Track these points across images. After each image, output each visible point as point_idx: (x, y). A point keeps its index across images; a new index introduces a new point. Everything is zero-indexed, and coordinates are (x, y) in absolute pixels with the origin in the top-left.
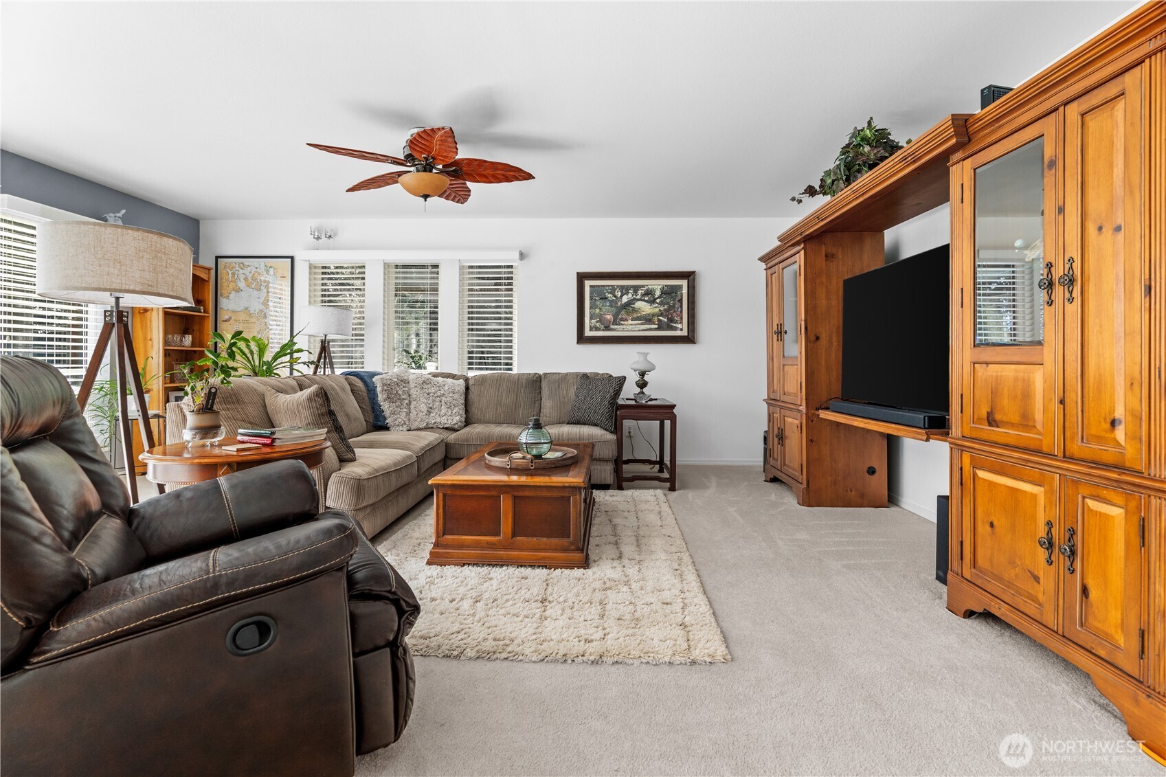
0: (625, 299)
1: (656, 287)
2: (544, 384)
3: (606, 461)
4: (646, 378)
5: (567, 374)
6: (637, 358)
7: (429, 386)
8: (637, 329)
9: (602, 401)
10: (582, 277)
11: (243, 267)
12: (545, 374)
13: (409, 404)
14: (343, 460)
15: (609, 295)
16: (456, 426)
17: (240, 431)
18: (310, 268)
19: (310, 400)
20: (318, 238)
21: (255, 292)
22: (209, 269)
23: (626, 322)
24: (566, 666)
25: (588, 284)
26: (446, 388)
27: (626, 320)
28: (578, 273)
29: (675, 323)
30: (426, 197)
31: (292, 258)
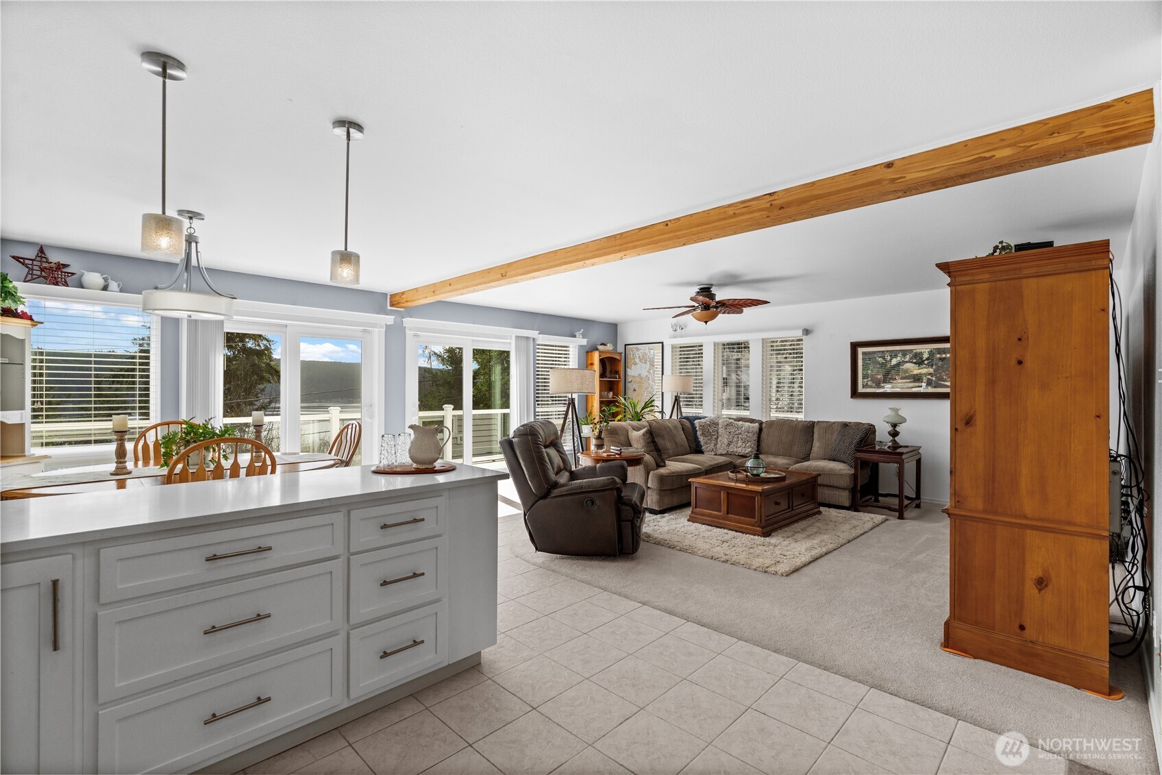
0: (894, 362)
1: (924, 350)
2: (816, 430)
3: (844, 489)
4: (898, 429)
5: (834, 423)
6: (889, 412)
7: (731, 427)
8: (905, 387)
9: (850, 444)
10: (855, 346)
11: (638, 350)
12: (818, 422)
13: (717, 439)
14: (658, 466)
15: (880, 359)
16: (748, 455)
17: (612, 447)
18: (672, 348)
19: (644, 435)
20: (676, 330)
21: (644, 364)
22: (621, 353)
23: (895, 381)
24: (712, 561)
25: (860, 350)
26: (743, 429)
27: (895, 379)
28: (851, 343)
29: (944, 381)
30: (706, 322)
31: (662, 343)
